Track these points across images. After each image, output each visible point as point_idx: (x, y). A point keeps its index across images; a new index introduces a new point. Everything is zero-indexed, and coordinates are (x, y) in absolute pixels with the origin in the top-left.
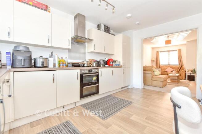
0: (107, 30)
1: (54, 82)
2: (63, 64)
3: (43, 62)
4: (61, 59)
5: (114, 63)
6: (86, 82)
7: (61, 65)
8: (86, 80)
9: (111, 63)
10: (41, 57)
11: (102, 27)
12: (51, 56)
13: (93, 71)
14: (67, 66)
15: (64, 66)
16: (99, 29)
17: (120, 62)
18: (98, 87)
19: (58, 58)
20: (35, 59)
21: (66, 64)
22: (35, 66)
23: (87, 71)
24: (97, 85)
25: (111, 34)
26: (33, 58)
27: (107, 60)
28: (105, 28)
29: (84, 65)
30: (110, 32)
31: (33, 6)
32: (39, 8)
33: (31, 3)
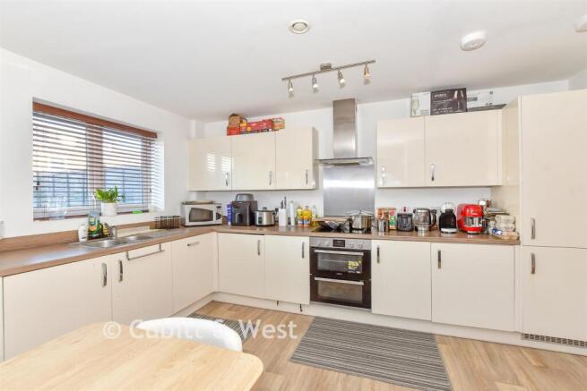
0: (450, 100)
3: (260, 218)
4: (304, 209)
6: (327, 268)
7: (300, 222)
10: (265, 209)
11: (422, 104)
12: (283, 205)
15: (305, 225)
18: (366, 291)
22: (260, 225)
23: (329, 243)
24: (364, 283)
28: (434, 100)
30: (471, 105)
31: (251, 132)
32: (258, 131)
33: (249, 129)
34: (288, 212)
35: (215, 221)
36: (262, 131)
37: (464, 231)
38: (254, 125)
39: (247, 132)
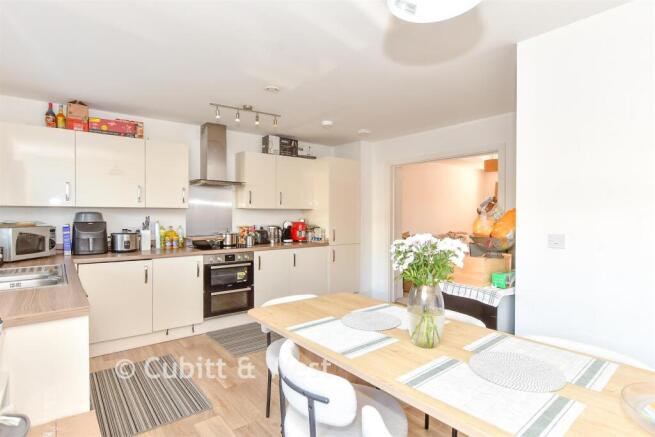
0: (289, 147)
1: (146, 281)
2: (172, 241)
3: (128, 242)
4: (167, 230)
5: (310, 234)
6: (220, 282)
7: (168, 244)
8: (219, 279)
9: (301, 234)
10: (125, 231)
11: (275, 143)
12: (146, 226)
13: (239, 258)
14: (182, 246)
15: (175, 247)
16: (265, 150)
17: (323, 231)
18: (251, 294)
19: (161, 228)
20: (113, 237)
21: (178, 241)
22: (113, 250)
23: (221, 259)
24: (249, 289)
25: (302, 157)
26: (109, 235)
27: (290, 227)
28: (281, 144)
29: (222, 242)
30: (300, 153)
31: (108, 132)
32: (120, 134)
33: (104, 128)
34: (153, 233)
35: (47, 252)
36: (125, 135)
37: (296, 241)
38: (112, 124)
39: (102, 132)
